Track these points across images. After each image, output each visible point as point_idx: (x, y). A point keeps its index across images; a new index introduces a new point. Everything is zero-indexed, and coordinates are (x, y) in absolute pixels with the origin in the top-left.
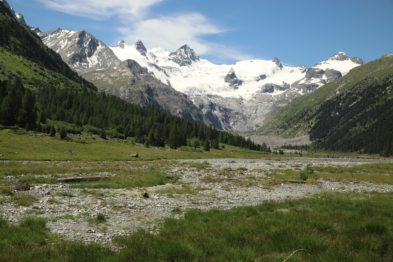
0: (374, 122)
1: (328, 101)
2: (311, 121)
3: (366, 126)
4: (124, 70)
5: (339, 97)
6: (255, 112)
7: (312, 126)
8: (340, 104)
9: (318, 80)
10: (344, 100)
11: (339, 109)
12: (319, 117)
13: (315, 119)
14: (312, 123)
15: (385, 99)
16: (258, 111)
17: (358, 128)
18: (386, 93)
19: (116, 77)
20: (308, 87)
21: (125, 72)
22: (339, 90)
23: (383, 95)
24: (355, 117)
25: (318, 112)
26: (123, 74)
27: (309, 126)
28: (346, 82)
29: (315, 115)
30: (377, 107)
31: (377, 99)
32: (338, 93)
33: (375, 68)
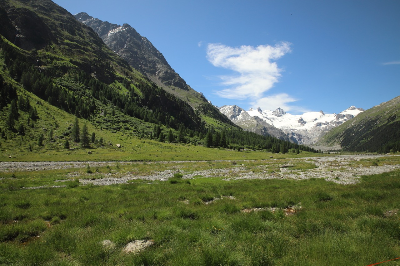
0: (372, 138)
1: (348, 129)
2: (341, 138)
3: (368, 139)
4: (253, 121)
5: (353, 127)
6: (313, 135)
7: (342, 140)
8: (355, 130)
9: (342, 119)
10: (356, 128)
11: (354, 132)
12: (345, 136)
13: (342, 137)
14: (341, 139)
15: (377, 127)
16: (315, 135)
17: (364, 140)
18: (377, 124)
19: (250, 124)
20: (337, 123)
22: (353, 124)
23: (375, 125)
24: (362, 135)
25: (344, 134)
26: (253, 122)
27: (340, 141)
28: (356, 119)
29: (343, 135)
30: (373, 130)
31: (373, 127)
32: (353, 125)
33: (370, 112)
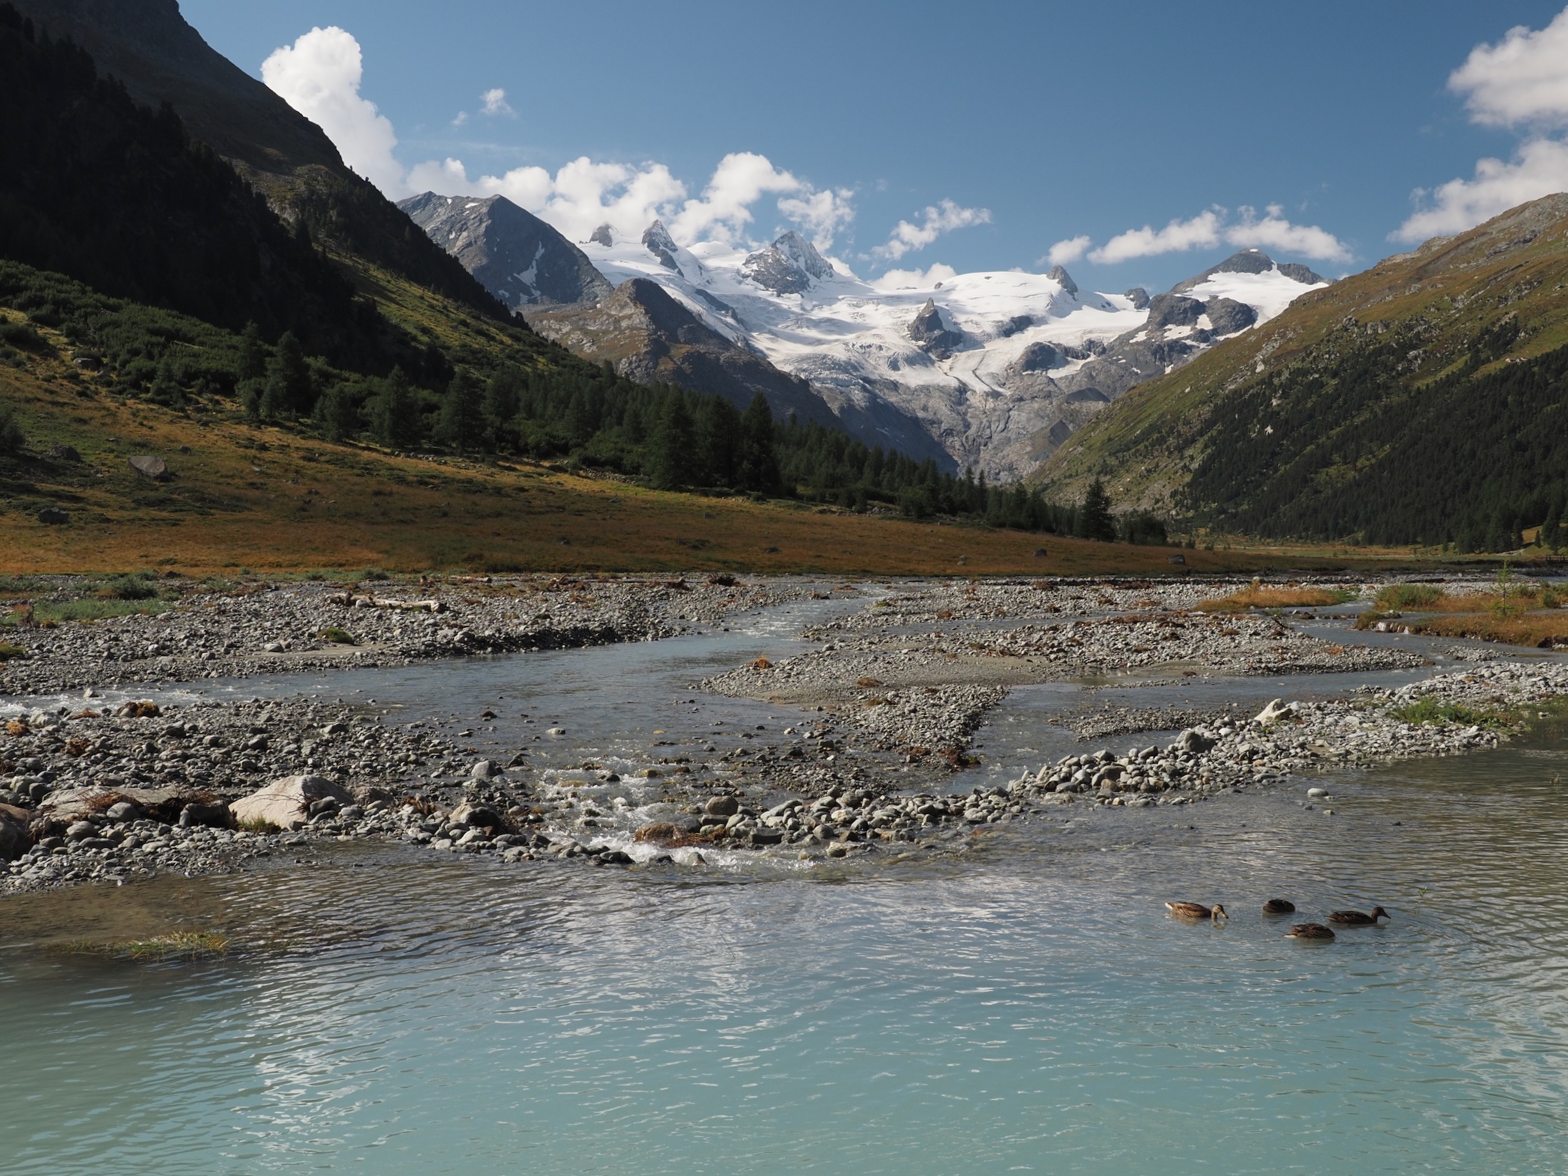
0: (1382, 455)
1: (1235, 392)
2: (1189, 452)
3: (1359, 465)
4: (627, 311)
5: (1267, 380)
6: (1002, 426)
7: (1195, 465)
8: (1275, 402)
9: (1187, 330)
10: (1286, 389)
11: (1272, 417)
12: (1213, 441)
13: (1199, 445)
14: (1192, 458)
15: (1406, 388)
16: (1011, 426)
17: (1336, 473)
18: (1409, 370)
19: (605, 332)
20: (1154, 354)
21: (630, 317)
22: (1264, 362)
23: (1400, 374)
24: (1323, 439)
25: (1209, 424)
26: (624, 324)
27: (1186, 468)
28: (1283, 336)
29: (1201, 433)
30: (1387, 410)
31: (1386, 387)
32: (1260, 368)
33: (1366, 297)
